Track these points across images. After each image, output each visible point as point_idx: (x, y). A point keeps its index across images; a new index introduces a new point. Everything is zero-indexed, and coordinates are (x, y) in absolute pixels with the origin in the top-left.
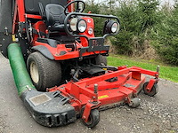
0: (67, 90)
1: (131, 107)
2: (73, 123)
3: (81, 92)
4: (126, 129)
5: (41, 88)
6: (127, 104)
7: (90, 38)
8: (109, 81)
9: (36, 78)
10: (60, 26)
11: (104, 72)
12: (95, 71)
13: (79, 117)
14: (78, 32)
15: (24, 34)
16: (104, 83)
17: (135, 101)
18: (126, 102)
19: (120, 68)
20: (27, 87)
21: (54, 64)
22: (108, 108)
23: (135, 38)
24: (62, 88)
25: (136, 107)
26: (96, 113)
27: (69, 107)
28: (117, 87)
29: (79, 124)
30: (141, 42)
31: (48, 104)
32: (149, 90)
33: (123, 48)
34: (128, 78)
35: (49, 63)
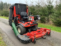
0: (28, 35)
1: (44, 39)
2: (30, 42)
3: (32, 35)
5: (21, 34)
6: (43, 38)
7: (33, 21)
8: (38, 32)
10: (25, 18)
11: (37, 30)
12: (35, 29)
16: (37, 33)
17: (45, 37)
18: (42, 37)
19: (41, 29)
20: (18, 34)
21: (24, 28)
22: (38, 39)
24: (27, 34)
26: (35, 40)
27: (29, 39)
28: (40, 33)
29: (31, 43)
31: (24, 38)
32: (49, 34)
34: (43, 31)
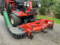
0: (23, 27)
1: (44, 32)
2: (25, 37)
3: (28, 27)
4: (42, 39)
5: (14, 26)
6: (43, 31)
7: (31, 9)
8: (37, 24)
9: (13, 23)
11: (35, 21)
12: (33, 20)
13: (27, 35)
14: (27, 7)
15: (9, 8)
17: (46, 30)
19: (41, 20)
20: (10, 25)
21: (19, 18)
22: (36, 33)
23: (47, 9)
24: (21, 26)
25: (46, 32)
26: (32, 34)
27: (24, 32)
28: (40, 26)
30: (49, 11)
31: (17, 31)
32: (51, 27)
33: (42, 13)
34: (44, 23)
35: (17, 18)
